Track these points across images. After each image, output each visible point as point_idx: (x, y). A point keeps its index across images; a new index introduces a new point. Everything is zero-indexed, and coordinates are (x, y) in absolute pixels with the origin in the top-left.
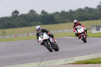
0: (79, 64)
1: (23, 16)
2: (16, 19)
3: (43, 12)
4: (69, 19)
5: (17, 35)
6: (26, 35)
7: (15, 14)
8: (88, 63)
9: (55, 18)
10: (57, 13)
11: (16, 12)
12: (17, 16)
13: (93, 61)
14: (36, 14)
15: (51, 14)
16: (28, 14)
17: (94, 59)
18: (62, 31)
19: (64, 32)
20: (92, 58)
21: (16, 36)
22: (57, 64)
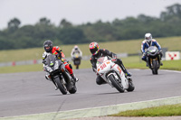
0: (126, 116)
1: (28, 29)
2: (15, 34)
3: (63, 22)
4: (109, 36)
5: (17, 63)
6: (32, 62)
7: (13, 25)
8: (143, 115)
9: (86, 33)
10: (89, 24)
11: (16, 21)
12: (16, 27)
13: (152, 112)
14: (51, 26)
15: (79, 26)
16: (37, 25)
17: (153, 108)
20: (150, 106)
21: (14, 64)
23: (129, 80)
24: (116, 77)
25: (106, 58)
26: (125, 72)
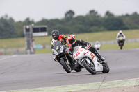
1: (80, 18)
3: (108, 13)
7: (69, 15)
10: (127, 15)
11: (71, 12)
12: (71, 17)
14: (98, 16)
15: (119, 17)
16: (87, 16)
18: (133, 40)
19: (136, 41)
22: (124, 86)
23: (103, 63)
24: (89, 62)
25: (81, 46)
26: (99, 57)
